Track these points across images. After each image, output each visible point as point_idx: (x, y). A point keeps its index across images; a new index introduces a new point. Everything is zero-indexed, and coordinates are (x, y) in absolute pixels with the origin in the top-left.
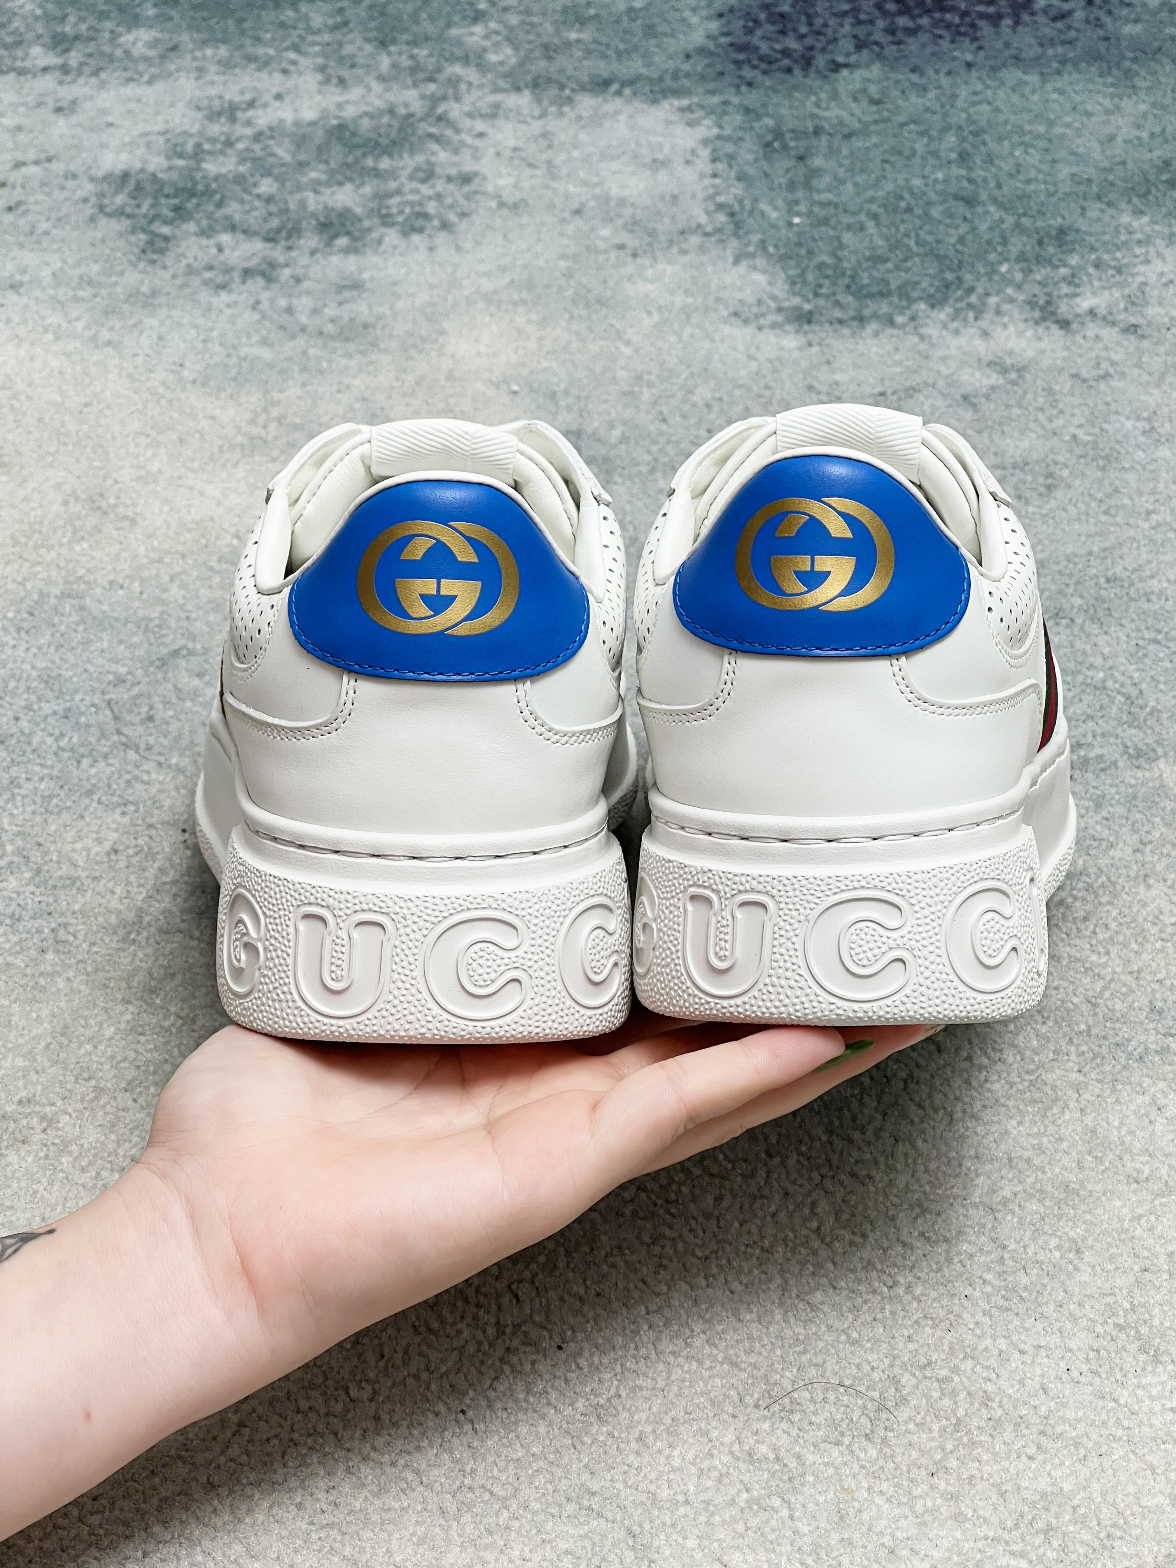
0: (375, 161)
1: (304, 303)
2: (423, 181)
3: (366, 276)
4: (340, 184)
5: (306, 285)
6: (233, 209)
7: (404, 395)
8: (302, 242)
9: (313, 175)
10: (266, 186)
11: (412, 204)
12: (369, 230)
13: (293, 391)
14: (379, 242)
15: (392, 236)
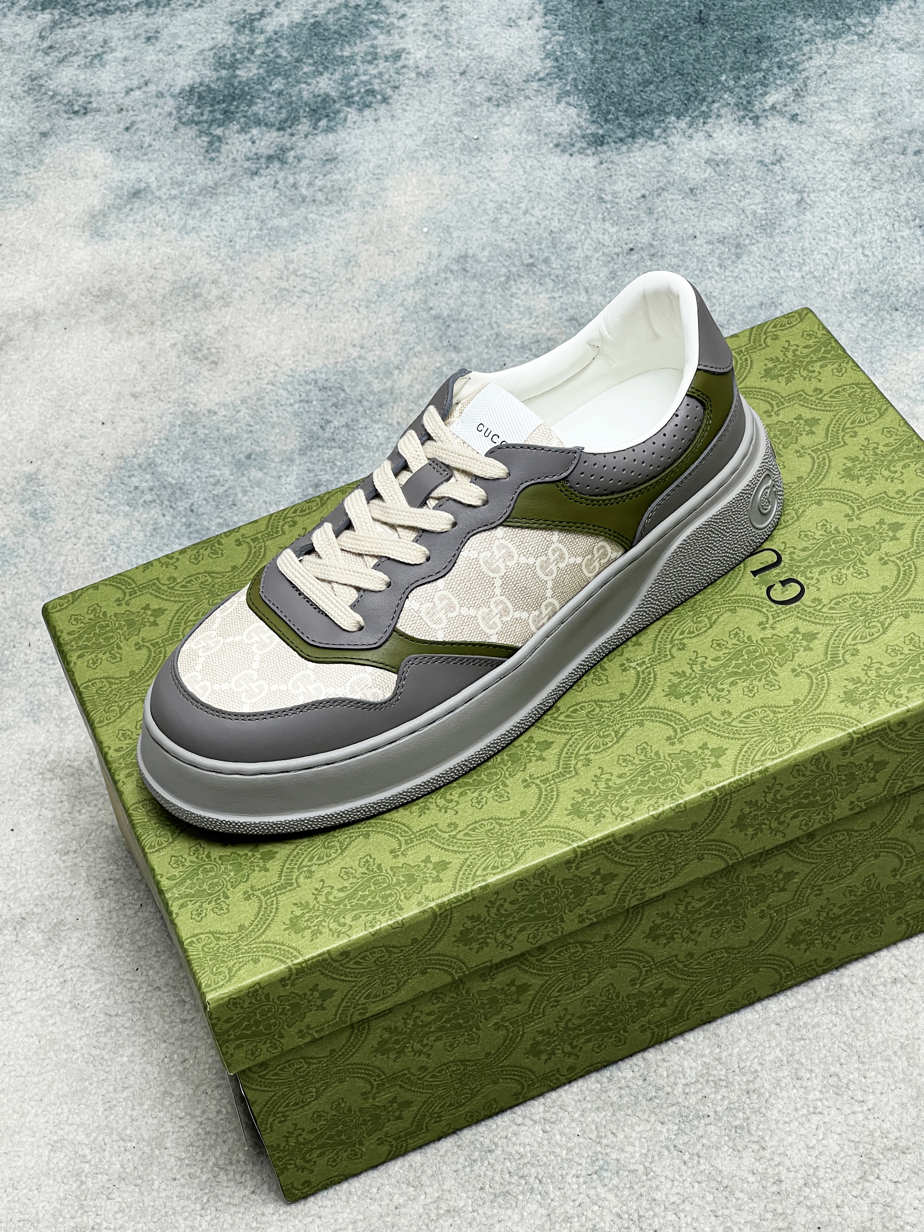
0: (341, 50)
1: (304, 178)
2: (370, 62)
3: (338, 150)
4: (321, 74)
5: (305, 162)
6: (259, 108)
7: (364, 242)
8: (300, 127)
9: (306, 69)
10: (278, 84)
11: (364, 83)
12: (339, 111)
13: (301, 249)
14: (345, 120)
15: (352, 114)
